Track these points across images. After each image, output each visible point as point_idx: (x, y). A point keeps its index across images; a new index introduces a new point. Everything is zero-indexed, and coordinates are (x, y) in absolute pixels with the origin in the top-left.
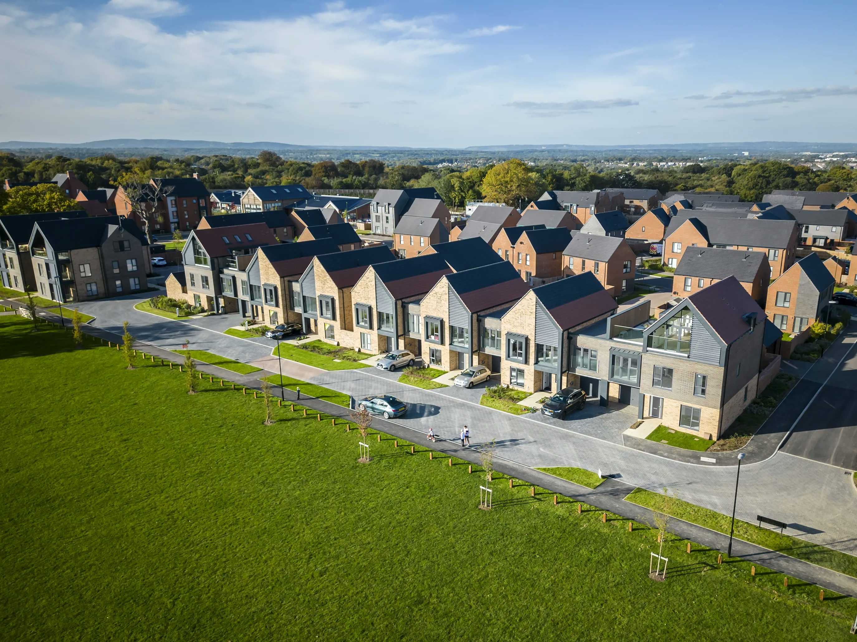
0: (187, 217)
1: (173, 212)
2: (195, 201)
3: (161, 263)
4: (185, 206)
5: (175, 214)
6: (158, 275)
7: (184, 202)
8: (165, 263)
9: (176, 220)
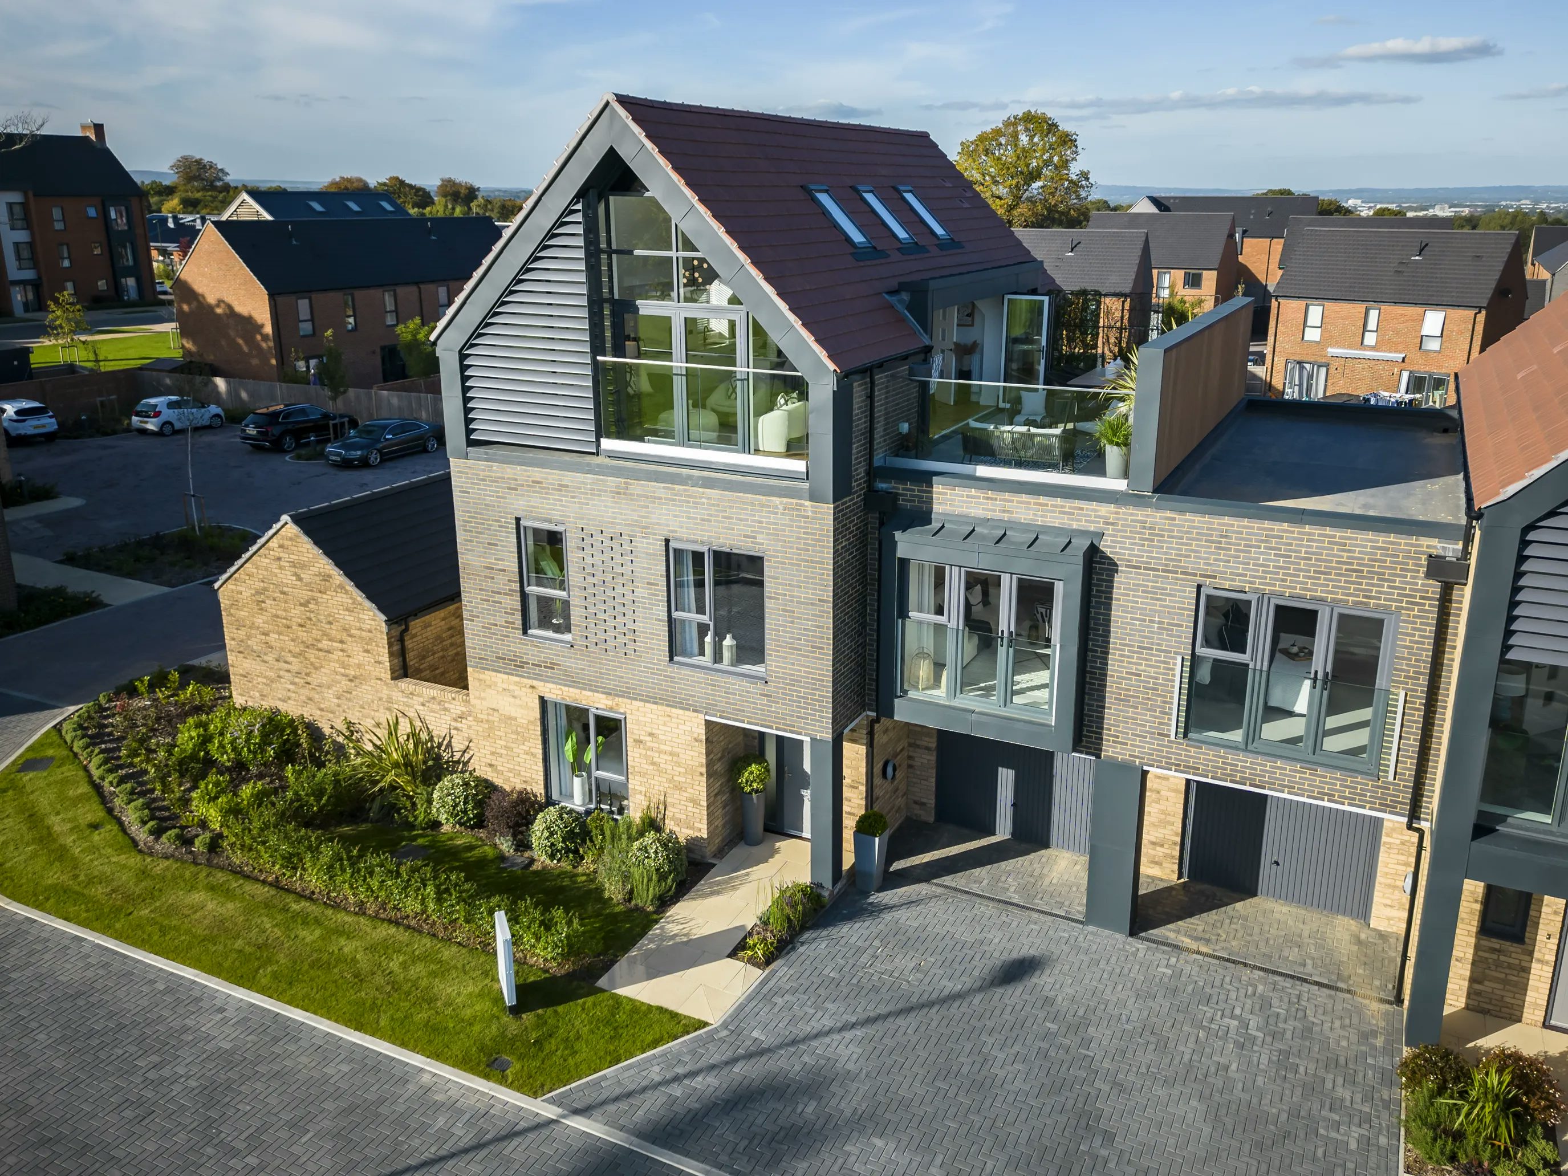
0: (66, 263)
1: (17, 245)
2: (92, 212)
3: (31, 427)
4: (59, 226)
5: (25, 254)
6: (45, 494)
7: (57, 213)
8: (48, 423)
9: (29, 274)
